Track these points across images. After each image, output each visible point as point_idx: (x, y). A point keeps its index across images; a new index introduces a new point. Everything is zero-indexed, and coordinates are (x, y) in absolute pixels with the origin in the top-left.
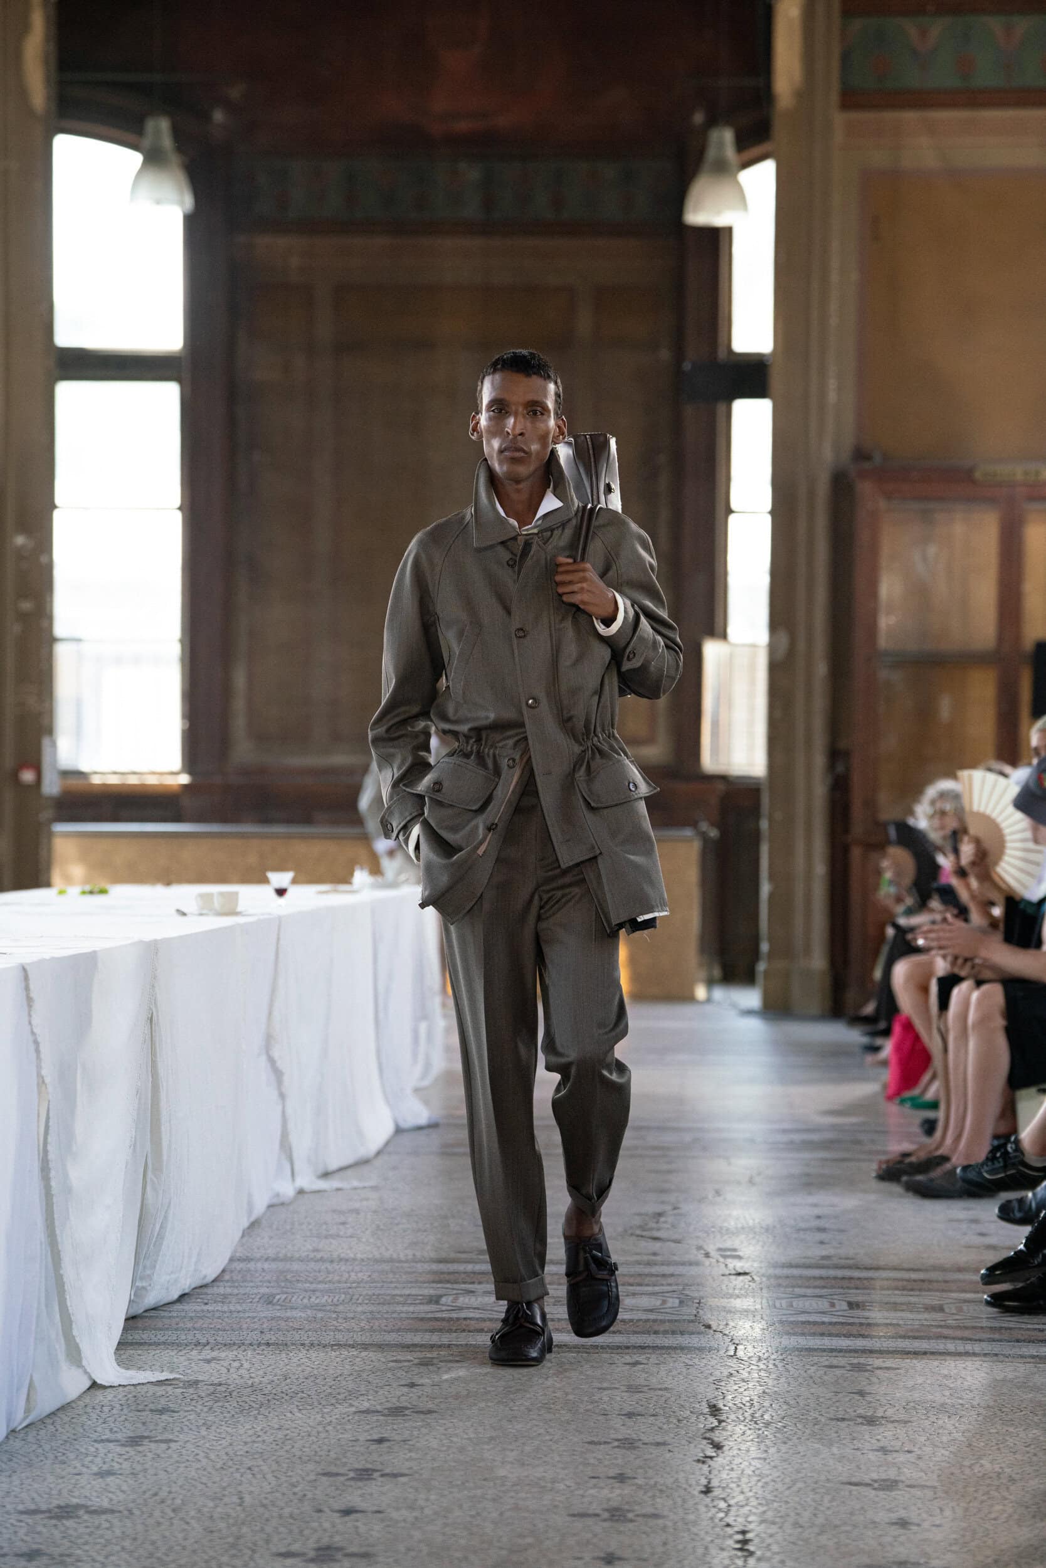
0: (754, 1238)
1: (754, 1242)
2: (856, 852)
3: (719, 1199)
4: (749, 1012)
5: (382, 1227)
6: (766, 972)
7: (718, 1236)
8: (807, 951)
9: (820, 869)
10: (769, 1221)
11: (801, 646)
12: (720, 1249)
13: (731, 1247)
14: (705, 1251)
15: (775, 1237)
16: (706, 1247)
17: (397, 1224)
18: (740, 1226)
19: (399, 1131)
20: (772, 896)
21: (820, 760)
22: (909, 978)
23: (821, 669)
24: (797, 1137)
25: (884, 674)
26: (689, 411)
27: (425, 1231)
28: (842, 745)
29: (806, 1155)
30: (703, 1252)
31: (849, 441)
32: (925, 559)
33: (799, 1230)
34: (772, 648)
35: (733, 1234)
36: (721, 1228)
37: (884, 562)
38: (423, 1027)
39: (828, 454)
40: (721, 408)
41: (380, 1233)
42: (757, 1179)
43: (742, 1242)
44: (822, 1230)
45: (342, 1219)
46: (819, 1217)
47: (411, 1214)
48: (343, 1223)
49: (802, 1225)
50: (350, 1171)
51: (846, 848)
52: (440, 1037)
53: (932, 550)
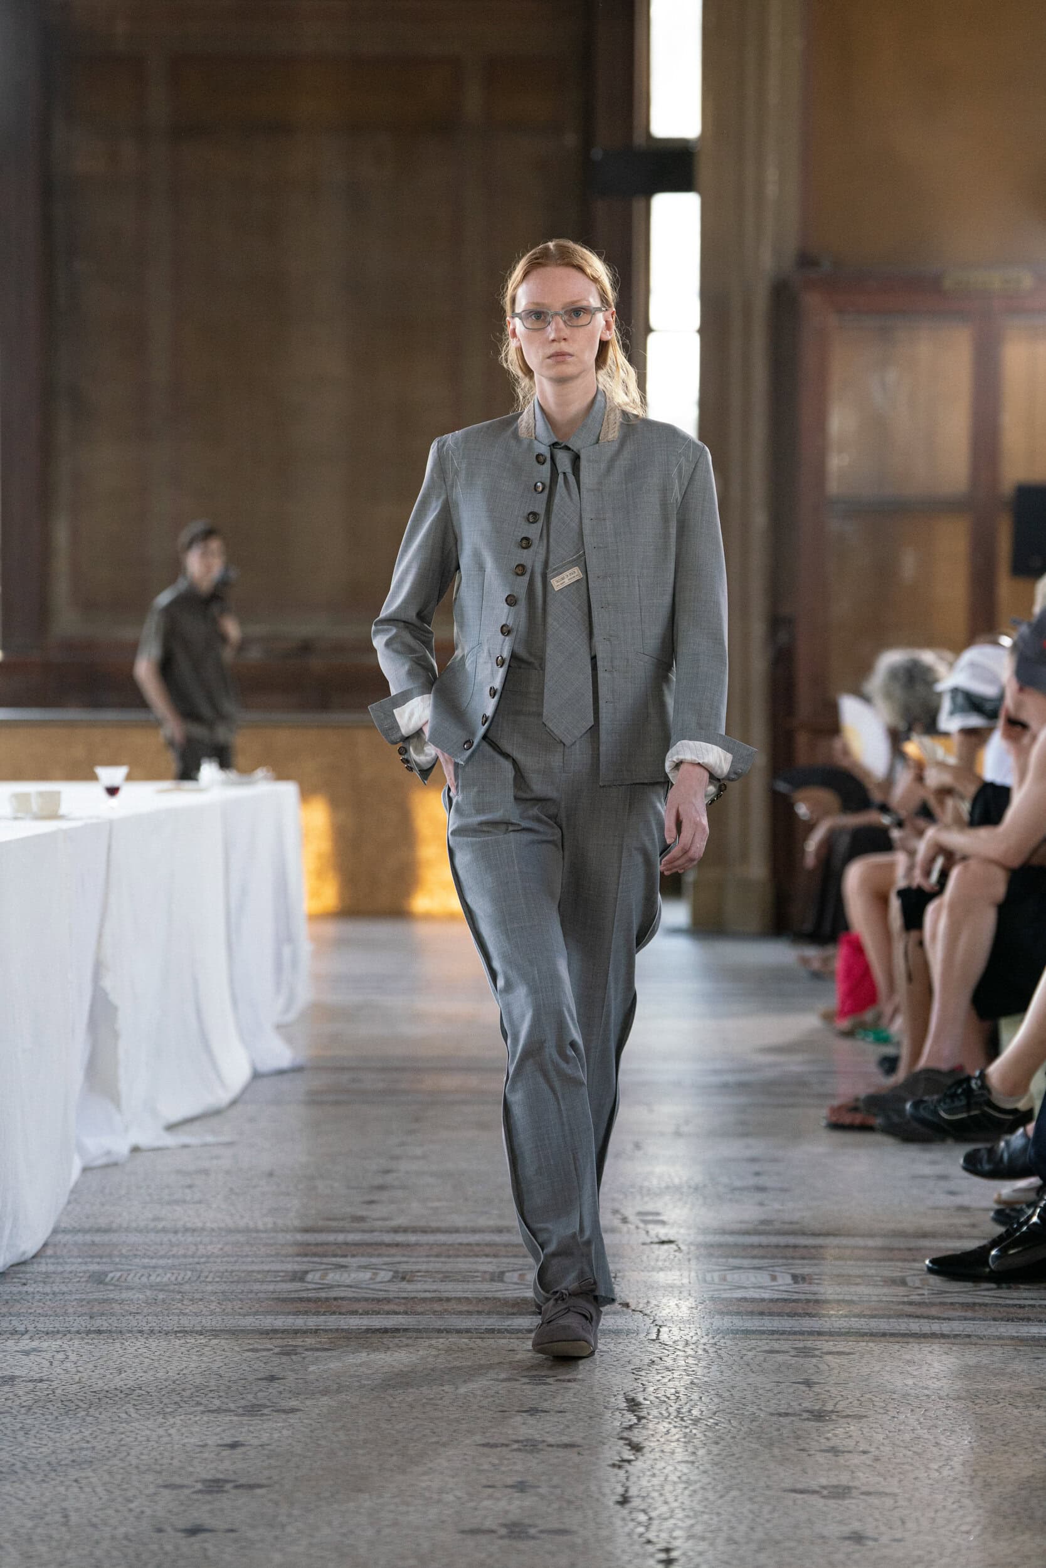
0: (680, 1200)
1: (680, 1204)
2: (802, 738)
3: (639, 1154)
4: (675, 933)
5: (236, 1190)
6: (695, 883)
7: (638, 1197)
8: (744, 857)
10: (699, 1179)
12: (639, 1214)
13: (654, 1210)
14: (623, 1215)
15: (705, 1198)
16: (623, 1211)
17: (255, 1187)
18: (663, 1185)
19: (257, 1076)
21: (758, 629)
22: (865, 881)
23: (760, 519)
24: (730, 1078)
25: (834, 525)
26: (599, 206)
27: (288, 1194)
28: (785, 610)
29: (743, 1100)
30: (619, 1216)
31: (792, 243)
32: (883, 386)
33: (734, 1189)
35: (656, 1195)
36: (641, 1188)
37: (834, 390)
38: (287, 952)
39: (767, 262)
40: (637, 205)
41: (233, 1197)
42: (685, 1129)
43: (666, 1204)
44: (761, 1189)
45: (189, 1181)
46: (757, 1174)
47: (271, 1174)
48: (190, 1187)
49: (738, 1183)
50: (197, 1124)
51: (790, 734)
52: (305, 963)
53: (892, 375)
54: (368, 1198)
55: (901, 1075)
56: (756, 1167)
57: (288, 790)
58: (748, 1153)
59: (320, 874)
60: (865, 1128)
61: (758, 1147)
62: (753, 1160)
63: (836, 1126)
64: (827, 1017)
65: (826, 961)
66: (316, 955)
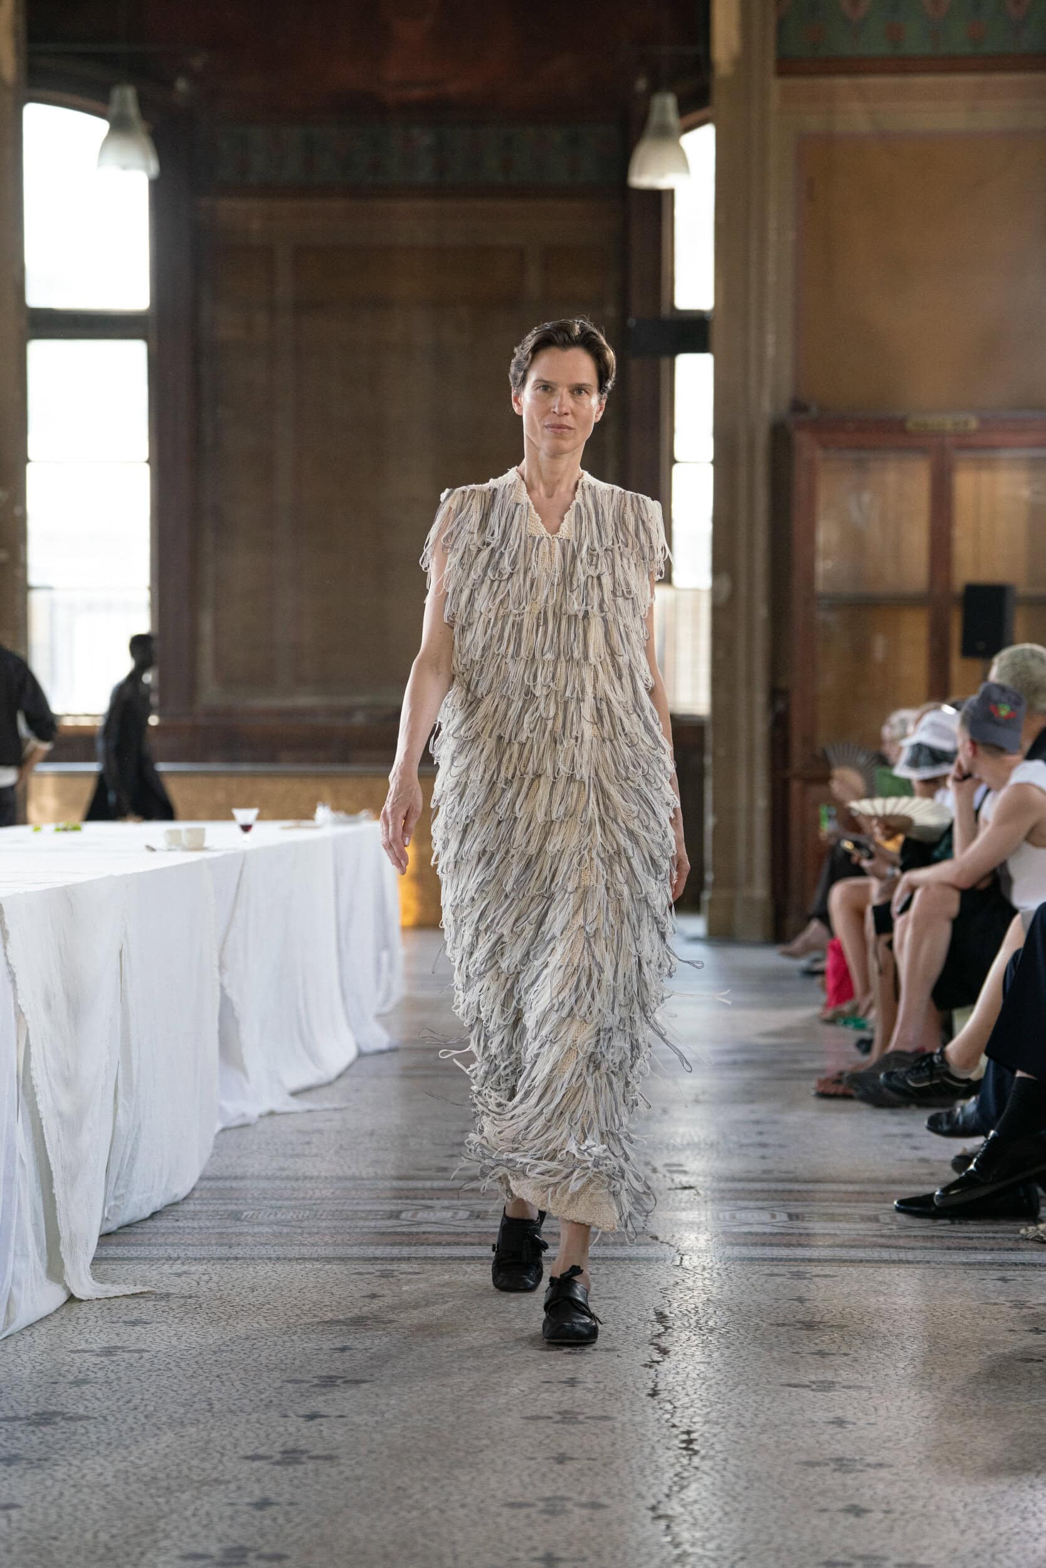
0: (699, 1154)
1: (699, 1157)
2: (796, 786)
3: (666, 1117)
4: (694, 940)
5: (345, 1146)
6: (711, 901)
7: (665, 1152)
8: (750, 879)
9: (762, 802)
10: (714, 1137)
11: (743, 590)
12: (666, 1165)
13: (678, 1163)
14: (653, 1166)
15: (719, 1152)
16: (653, 1163)
17: (360, 1143)
18: (685, 1142)
19: (361, 1055)
20: (716, 828)
21: (760, 698)
22: (845, 899)
23: (762, 612)
24: (739, 1057)
25: (820, 616)
26: (634, 365)
27: (386, 1150)
28: (782, 684)
29: (748, 1074)
30: (651, 1167)
31: (787, 394)
32: (860, 506)
33: (742, 1146)
34: (715, 592)
35: (680, 1150)
36: (668, 1144)
37: (821, 509)
38: (385, 956)
39: (767, 407)
40: (664, 363)
41: (342, 1152)
42: (701, 1098)
43: (687, 1158)
44: (764, 1145)
45: (307, 1139)
46: (761, 1133)
47: (372, 1134)
48: (308, 1143)
49: (744, 1141)
51: (786, 783)
52: (400, 965)
53: (866, 497)
54: (450, 1152)
55: (875, 1054)
56: (760, 1128)
58: (754, 1117)
60: (846, 1097)
61: (760, 1110)
62: (757, 1122)
63: (823, 1095)
66: (409, 959)
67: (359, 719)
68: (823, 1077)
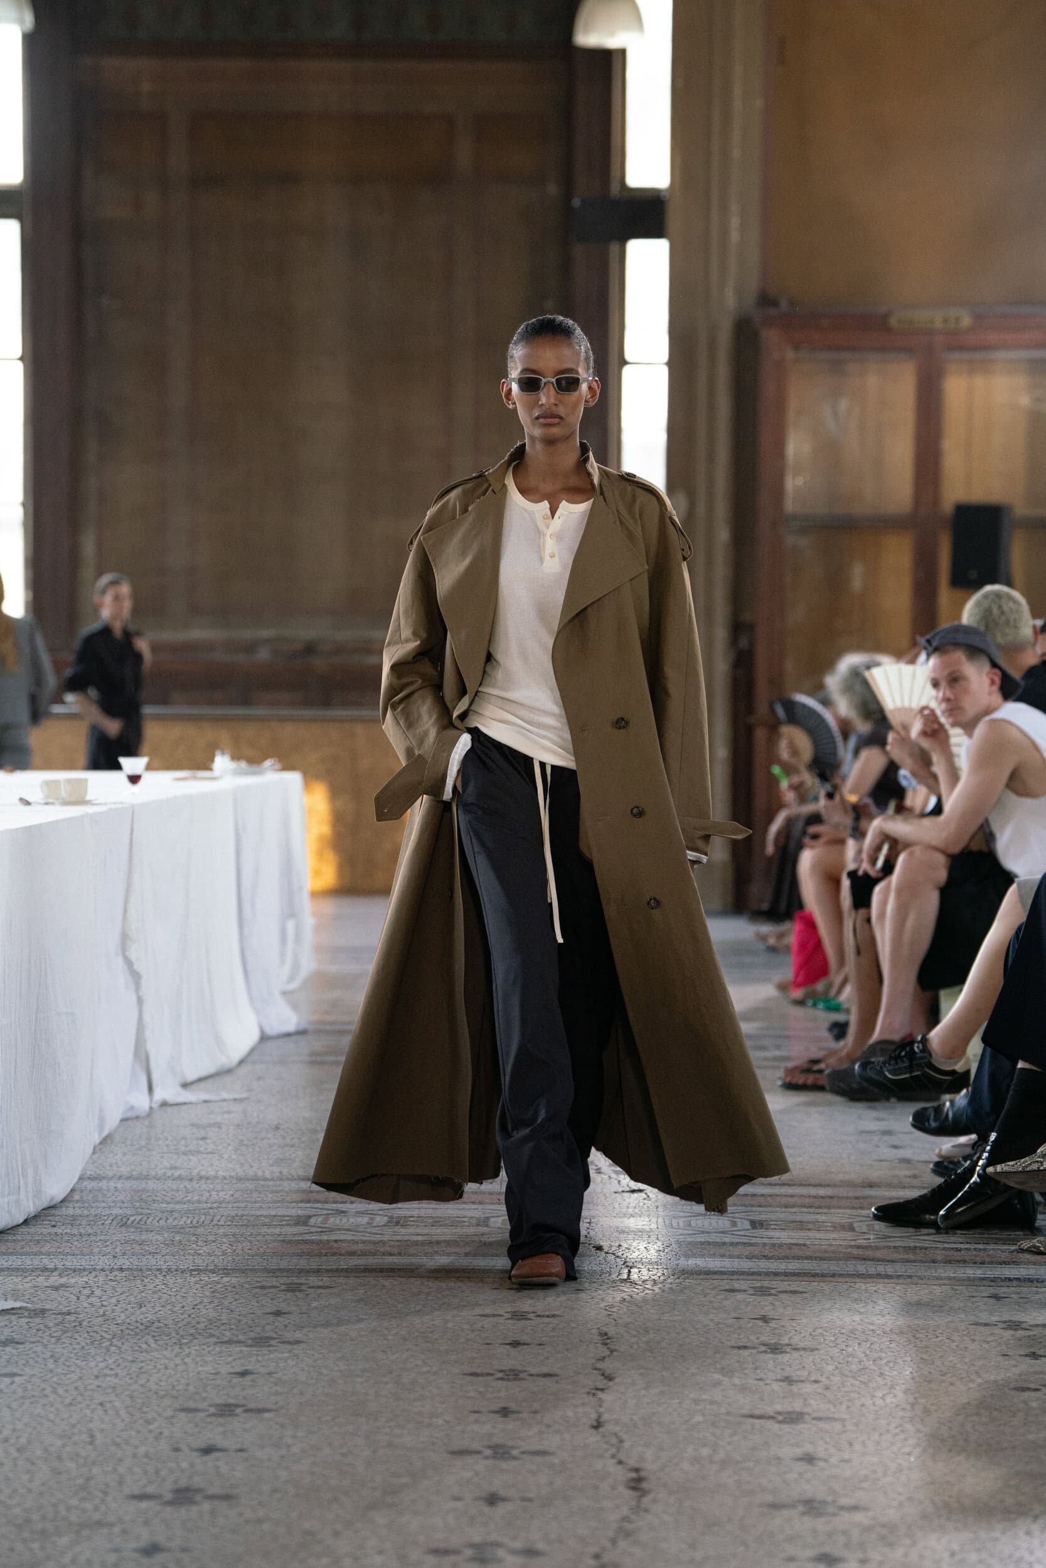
2: (760, 733)
5: (245, 1143)
9: (722, 752)
11: (701, 509)
17: (263, 1139)
19: (265, 1038)
21: (721, 634)
23: (723, 535)
25: (790, 540)
26: (579, 251)
27: (292, 1146)
28: (747, 617)
31: (753, 284)
32: (835, 413)
37: (791, 415)
38: (291, 925)
39: (730, 300)
40: (614, 248)
41: (243, 1148)
45: (203, 1134)
47: (277, 1128)
48: (204, 1139)
50: (210, 1082)
51: (750, 730)
52: (308, 936)
53: (843, 404)
57: (294, 778)
59: (320, 854)
60: (818, 1088)
63: (791, 1086)
64: (782, 987)
65: (781, 936)
66: (318, 929)
67: (263, 655)
68: (791, 1065)
